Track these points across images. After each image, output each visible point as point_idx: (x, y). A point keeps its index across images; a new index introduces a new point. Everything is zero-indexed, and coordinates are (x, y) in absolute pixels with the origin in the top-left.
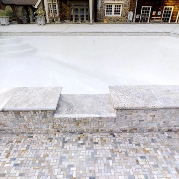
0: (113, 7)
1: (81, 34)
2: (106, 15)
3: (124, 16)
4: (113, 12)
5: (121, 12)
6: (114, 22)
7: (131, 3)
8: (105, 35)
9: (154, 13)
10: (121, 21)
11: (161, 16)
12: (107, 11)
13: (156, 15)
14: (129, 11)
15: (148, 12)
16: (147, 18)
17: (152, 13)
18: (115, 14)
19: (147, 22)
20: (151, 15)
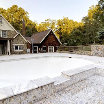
0: (19, 47)
2: (15, 51)
3: (25, 51)
5: (23, 49)
6: (20, 54)
7: (28, 45)
8: (24, 60)
10: (24, 53)
11: (42, 50)
12: (15, 49)
13: (40, 50)
14: (27, 48)
15: (37, 49)
16: (37, 51)
18: (20, 50)
19: (37, 53)
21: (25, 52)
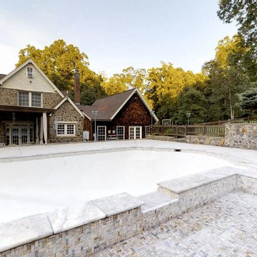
0: (66, 127)
1: (47, 156)
2: (57, 135)
3: (78, 136)
4: (66, 132)
5: (74, 132)
6: (68, 141)
7: (84, 123)
9: (109, 132)
10: (76, 141)
11: (116, 134)
12: (58, 131)
13: (112, 133)
14: (84, 130)
15: (104, 131)
16: (104, 137)
17: (107, 132)
18: (68, 133)
19: (104, 139)
20: (107, 134)
21: (79, 139)
